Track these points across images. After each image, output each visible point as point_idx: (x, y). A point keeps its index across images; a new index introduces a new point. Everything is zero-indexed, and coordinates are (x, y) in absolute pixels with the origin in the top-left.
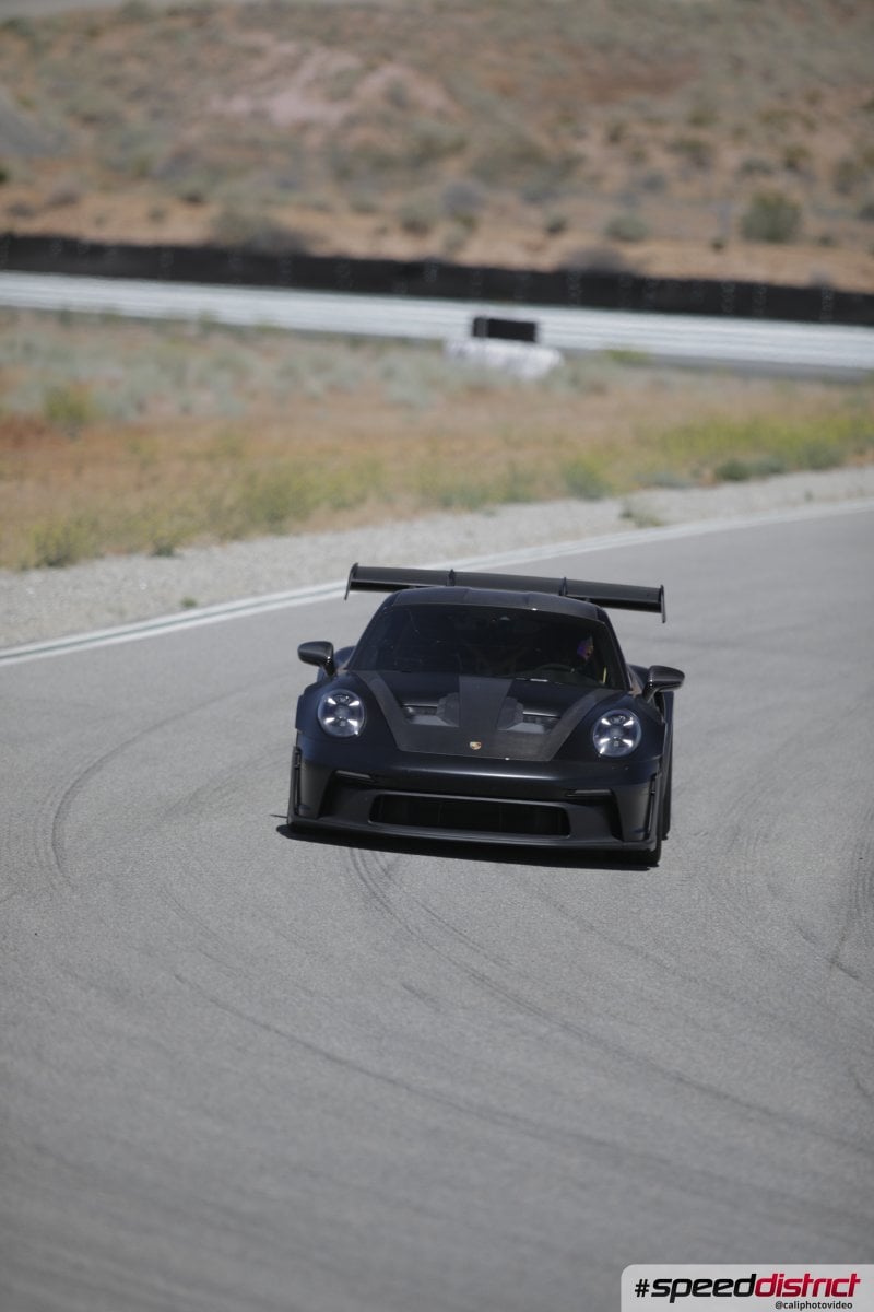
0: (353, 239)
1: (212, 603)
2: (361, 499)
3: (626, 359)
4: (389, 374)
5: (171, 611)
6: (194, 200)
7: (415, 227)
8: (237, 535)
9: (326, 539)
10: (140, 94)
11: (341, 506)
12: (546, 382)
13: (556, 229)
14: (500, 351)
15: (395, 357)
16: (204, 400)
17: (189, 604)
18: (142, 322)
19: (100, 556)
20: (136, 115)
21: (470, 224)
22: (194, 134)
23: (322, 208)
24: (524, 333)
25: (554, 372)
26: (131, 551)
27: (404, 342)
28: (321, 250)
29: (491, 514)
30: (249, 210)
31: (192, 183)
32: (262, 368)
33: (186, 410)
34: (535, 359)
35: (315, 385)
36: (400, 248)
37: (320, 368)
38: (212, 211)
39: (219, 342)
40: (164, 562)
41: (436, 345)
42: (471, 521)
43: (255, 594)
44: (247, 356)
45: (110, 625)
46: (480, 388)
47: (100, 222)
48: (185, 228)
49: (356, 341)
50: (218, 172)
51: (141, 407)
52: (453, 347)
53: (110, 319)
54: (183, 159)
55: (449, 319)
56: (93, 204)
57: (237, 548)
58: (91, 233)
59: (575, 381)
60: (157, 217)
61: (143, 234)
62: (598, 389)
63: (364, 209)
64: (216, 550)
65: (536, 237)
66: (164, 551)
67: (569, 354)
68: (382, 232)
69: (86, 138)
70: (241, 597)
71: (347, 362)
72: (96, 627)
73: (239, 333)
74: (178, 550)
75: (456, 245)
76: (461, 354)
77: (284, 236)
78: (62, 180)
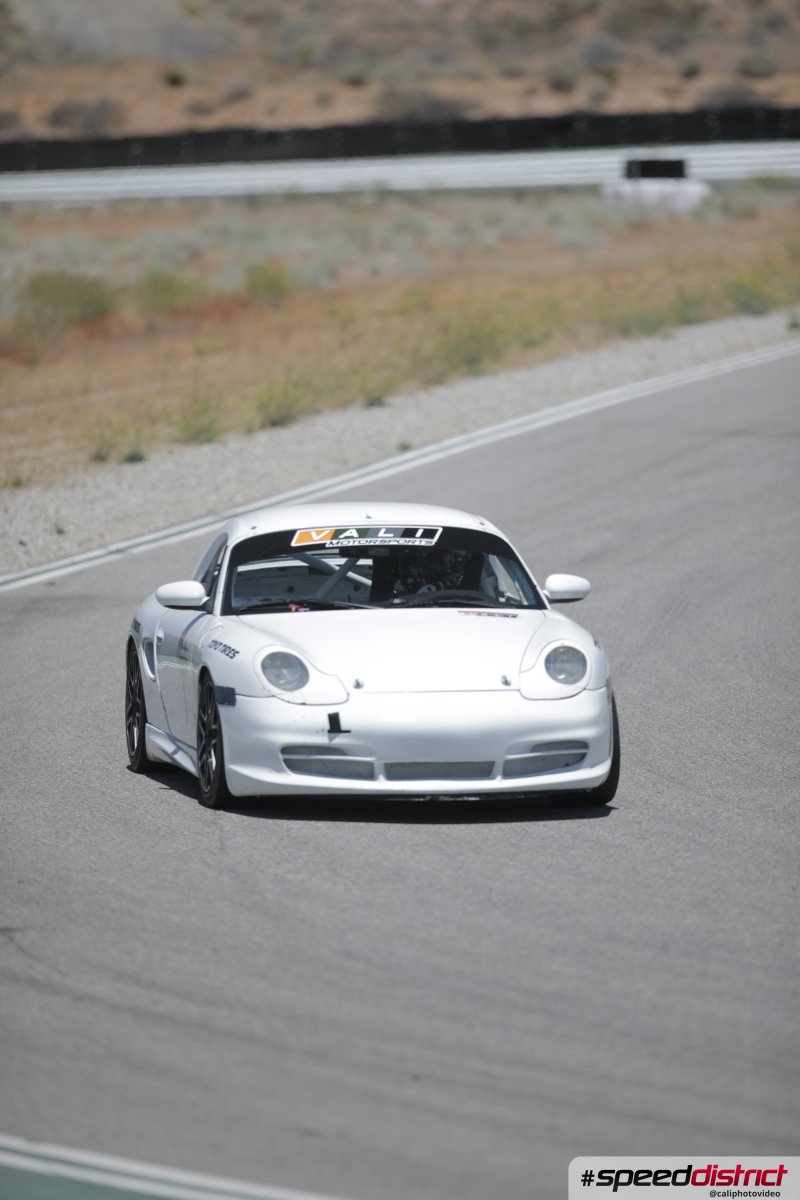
0: (505, 101)
1: (425, 444)
2: (547, 336)
3: (771, 183)
4: (555, 220)
5: (388, 456)
6: (356, 82)
7: (561, 86)
8: (439, 380)
9: (521, 375)
11: (529, 344)
12: (699, 213)
13: (691, 73)
14: (652, 188)
15: (559, 205)
16: (390, 261)
17: (405, 448)
18: (323, 197)
19: (317, 412)
20: (293, 11)
21: (610, 76)
22: (349, 21)
23: (474, 77)
24: (668, 170)
25: (706, 203)
26: (344, 405)
27: (563, 190)
28: (476, 115)
29: (667, 337)
30: (408, 86)
31: (353, 68)
32: (439, 228)
33: (375, 272)
34: (687, 192)
35: (489, 237)
36: (549, 105)
37: (493, 221)
38: (374, 90)
39: (395, 207)
40: (376, 412)
41: (593, 190)
42: (649, 345)
43: (463, 431)
44: (423, 218)
45: (336, 474)
46: (640, 224)
47: (272, 111)
48: (351, 109)
49: (519, 194)
50: (374, 54)
51: (333, 273)
52: (609, 190)
53: (294, 198)
54: (342, 46)
55: (604, 165)
56: (265, 95)
57: (442, 392)
58: (266, 122)
59: (726, 209)
60: (324, 101)
61: (314, 118)
62: (749, 214)
63: (512, 74)
64: (422, 396)
65: (674, 82)
66: (375, 402)
67: (717, 186)
68: (531, 92)
69: (249, 36)
70: (452, 435)
71: (515, 212)
72: (324, 476)
73: (410, 197)
74: (388, 400)
75: (601, 97)
76: (618, 196)
77: (436, 105)
78: (236, 77)
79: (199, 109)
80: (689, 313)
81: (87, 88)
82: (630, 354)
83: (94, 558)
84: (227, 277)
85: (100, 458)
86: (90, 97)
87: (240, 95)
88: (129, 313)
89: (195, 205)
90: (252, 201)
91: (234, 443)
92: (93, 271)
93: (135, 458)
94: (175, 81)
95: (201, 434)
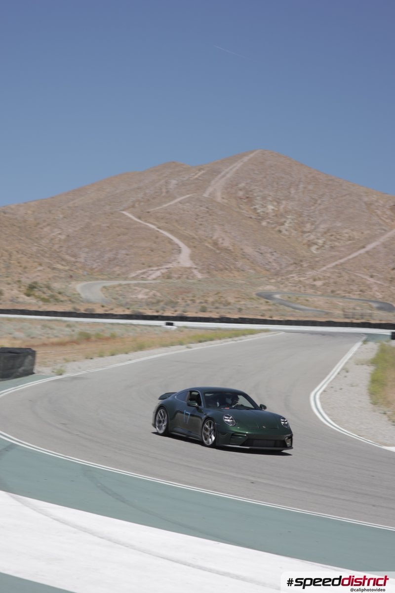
0: (149, 313)
1: (133, 360)
2: (152, 346)
3: (186, 327)
4: (155, 330)
5: (128, 361)
6: (128, 309)
7: (157, 312)
8: (136, 351)
9: (148, 351)
10: (121, 295)
11: (149, 347)
12: (175, 331)
13: (176, 311)
14: (169, 327)
15: (156, 328)
16: (131, 334)
17: (130, 360)
18: (122, 324)
19: (118, 354)
20: (120, 298)
21: (164, 311)
22: (128, 300)
23: (146, 309)
24: (171, 324)
25: (176, 329)
26: (122, 353)
27: (156, 326)
28: (145, 315)
29: (169, 347)
30: (136, 310)
31: (128, 307)
32: (138, 330)
33: (129, 335)
34: (174, 328)
35: (145, 332)
36: (156, 314)
37: (146, 329)
38: (131, 310)
39: (133, 327)
41: (160, 326)
43: (139, 358)
44: (136, 328)
45: (120, 363)
46: (167, 331)
47: (116, 312)
48: (128, 312)
49: (150, 326)
50: (131, 305)
51: (123, 335)
52: (163, 326)
54: (127, 303)
55: (162, 323)
56: (116, 309)
57: (136, 353)
59: (179, 330)
61: (122, 313)
62: (182, 331)
63: (151, 309)
64: (134, 353)
65: (173, 312)
66: (127, 353)
67: (178, 327)
68: (153, 312)
69: (114, 301)
70: (137, 359)
71: (149, 328)
72: (118, 363)
73: (135, 325)
75: (163, 313)
77: (140, 313)
78: (111, 307)
79: (106, 311)
80: (172, 344)
81: (90, 306)
82: (164, 349)
83: (84, 372)
84: (107, 335)
85: (87, 358)
86: (90, 308)
87: (112, 309)
88: (93, 338)
89: (105, 324)
90: (112, 324)
91: (106, 358)
92: (89, 332)
93: (91, 359)
94: (103, 306)
95: (101, 356)
